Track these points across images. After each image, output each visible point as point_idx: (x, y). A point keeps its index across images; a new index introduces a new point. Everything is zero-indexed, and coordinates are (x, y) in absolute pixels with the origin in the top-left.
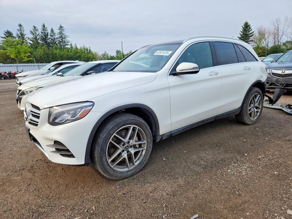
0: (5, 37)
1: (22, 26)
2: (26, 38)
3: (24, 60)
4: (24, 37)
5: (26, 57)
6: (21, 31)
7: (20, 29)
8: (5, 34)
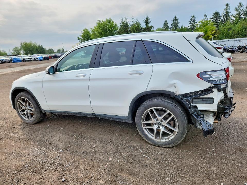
0: (213, 17)
1: (229, 5)
2: (230, 15)
3: (210, 38)
4: (228, 15)
5: (211, 35)
6: (227, 10)
7: (227, 8)
8: (213, 15)
